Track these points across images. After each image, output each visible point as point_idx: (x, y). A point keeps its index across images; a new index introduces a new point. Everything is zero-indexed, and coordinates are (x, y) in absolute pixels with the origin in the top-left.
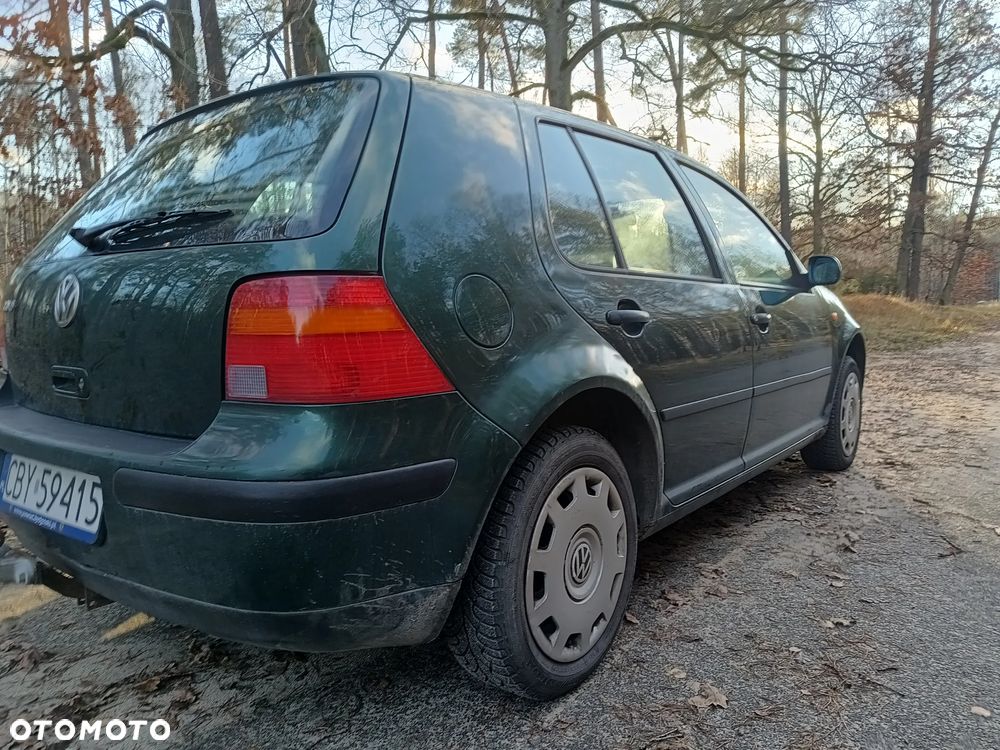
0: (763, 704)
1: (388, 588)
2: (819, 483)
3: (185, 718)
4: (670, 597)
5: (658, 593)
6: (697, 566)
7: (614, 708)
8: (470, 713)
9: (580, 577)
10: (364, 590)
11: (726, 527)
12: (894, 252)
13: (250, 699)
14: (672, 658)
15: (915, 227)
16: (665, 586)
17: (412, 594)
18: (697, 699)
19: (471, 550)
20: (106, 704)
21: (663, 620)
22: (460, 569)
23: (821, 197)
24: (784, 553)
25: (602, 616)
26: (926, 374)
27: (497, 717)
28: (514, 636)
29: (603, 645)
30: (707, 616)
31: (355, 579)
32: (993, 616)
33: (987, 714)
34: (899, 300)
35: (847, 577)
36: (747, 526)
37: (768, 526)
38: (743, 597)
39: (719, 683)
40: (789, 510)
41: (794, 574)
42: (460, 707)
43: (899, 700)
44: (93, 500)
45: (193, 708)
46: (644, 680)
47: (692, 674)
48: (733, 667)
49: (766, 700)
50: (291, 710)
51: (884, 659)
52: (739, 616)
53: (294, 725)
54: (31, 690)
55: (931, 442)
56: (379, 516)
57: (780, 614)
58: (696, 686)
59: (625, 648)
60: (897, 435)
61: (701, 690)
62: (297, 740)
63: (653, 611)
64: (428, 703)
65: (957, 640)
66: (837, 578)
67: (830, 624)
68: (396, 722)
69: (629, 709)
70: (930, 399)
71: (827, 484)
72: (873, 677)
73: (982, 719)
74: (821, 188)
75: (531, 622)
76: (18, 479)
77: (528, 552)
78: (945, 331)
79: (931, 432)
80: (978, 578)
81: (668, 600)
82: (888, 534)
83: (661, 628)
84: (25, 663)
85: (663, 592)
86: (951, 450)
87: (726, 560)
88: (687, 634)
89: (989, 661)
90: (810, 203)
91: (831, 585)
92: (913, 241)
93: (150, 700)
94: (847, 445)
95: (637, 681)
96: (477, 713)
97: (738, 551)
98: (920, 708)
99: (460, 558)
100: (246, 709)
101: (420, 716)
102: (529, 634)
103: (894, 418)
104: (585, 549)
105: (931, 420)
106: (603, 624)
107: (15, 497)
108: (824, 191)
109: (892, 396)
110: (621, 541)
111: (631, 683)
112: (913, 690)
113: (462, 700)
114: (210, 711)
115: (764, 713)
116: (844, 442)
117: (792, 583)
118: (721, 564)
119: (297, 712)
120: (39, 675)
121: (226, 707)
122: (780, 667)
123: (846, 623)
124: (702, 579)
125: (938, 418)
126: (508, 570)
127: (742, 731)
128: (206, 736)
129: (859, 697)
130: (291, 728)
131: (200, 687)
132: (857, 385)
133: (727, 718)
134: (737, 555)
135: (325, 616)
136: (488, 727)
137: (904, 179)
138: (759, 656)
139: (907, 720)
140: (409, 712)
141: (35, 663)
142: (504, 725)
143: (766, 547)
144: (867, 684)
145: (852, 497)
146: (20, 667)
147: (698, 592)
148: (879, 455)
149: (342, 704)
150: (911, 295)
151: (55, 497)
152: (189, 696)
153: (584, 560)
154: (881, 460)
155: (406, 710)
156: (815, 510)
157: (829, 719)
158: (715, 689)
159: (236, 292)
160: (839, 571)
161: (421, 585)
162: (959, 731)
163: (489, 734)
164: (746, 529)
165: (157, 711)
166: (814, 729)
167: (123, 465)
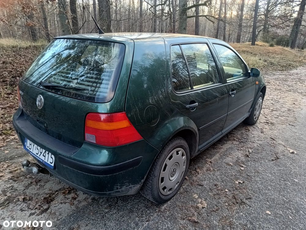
0: (215, 207)
1: (125, 186)
2: (245, 130)
3: (76, 202)
4: (197, 170)
5: (194, 169)
6: (206, 160)
7: (179, 206)
8: (144, 205)
9: (173, 175)
10: (119, 187)
11: (216, 146)
12: (290, 31)
13: (91, 197)
14: (195, 191)
15: (298, 23)
16: (196, 167)
17: (131, 187)
18: (200, 204)
19: (146, 176)
20: (56, 197)
21: (195, 178)
22: (143, 181)
23: (269, 9)
24: (230, 156)
25: (178, 182)
26: (288, 83)
27: (151, 207)
28: (156, 193)
29: (178, 189)
30: (206, 177)
31: (118, 186)
32: (280, 182)
33: (270, 213)
34: (288, 49)
35: (245, 166)
36: (222, 145)
37: (228, 145)
38: (216, 171)
39: (206, 200)
40: (234, 140)
41: (232, 164)
42: (142, 203)
43: (249, 208)
44: (52, 158)
45: (77, 200)
46: (187, 198)
47: (199, 197)
48: (210, 195)
49: (216, 206)
50: (101, 201)
51: (248, 195)
52: (214, 178)
53: (102, 206)
54: (37, 191)
55: (282, 114)
56: (123, 172)
57: (225, 178)
58: (200, 200)
59: (184, 187)
60: (272, 110)
61: (201, 202)
62: (103, 210)
63: (192, 175)
64: (134, 201)
65: (269, 190)
66: (243, 167)
67: (237, 183)
68: (126, 207)
69: (182, 206)
70: (286, 94)
71: (247, 131)
72: (244, 200)
73: (268, 215)
74: (270, 5)
75: (160, 188)
76: (30, 144)
77: (160, 173)
78: (300, 62)
79: (283, 110)
80: (280, 168)
81: (197, 171)
82: (260, 151)
83: (193, 181)
84: (34, 183)
85: (196, 168)
86: (287, 118)
87: (214, 158)
88: (200, 183)
89: (275, 197)
90: (265, 11)
91: (240, 169)
92: (297, 28)
93: (66, 196)
94: (256, 118)
95: (185, 198)
96: (145, 205)
97: (218, 155)
98: (254, 210)
99: (143, 178)
100: (90, 200)
101: (132, 205)
102: (159, 191)
103: (273, 103)
104: (175, 168)
105: (284, 104)
106: (178, 184)
107: (30, 149)
108: (270, 7)
109: (276, 93)
110: (185, 163)
111: (184, 198)
112: (253, 205)
113: (142, 201)
114: (81, 201)
115: (215, 210)
116: (255, 117)
117: (230, 167)
118: (212, 159)
119: (102, 202)
120: (38, 187)
121: (85, 199)
122: (221, 196)
123: (242, 182)
124: (207, 164)
125: (287, 103)
126: (155, 179)
127: (209, 215)
128: (81, 208)
129: (240, 206)
130: (101, 207)
131: (78, 193)
132: (261, 100)
133: (206, 210)
134: (217, 156)
135: (110, 193)
136: (148, 210)
137: (298, 5)
138: (217, 192)
139: (250, 214)
140: (129, 204)
141: (37, 183)
142: (152, 209)
143: (226, 153)
144: (242, 203)
145: (254, 136)
146: (33, 184)
147: (205, 169)
148: (265, 118)
149: (113, 200)
150: (292, 47)
151: (41, 153)
152: (76, 196)
153: (174, 171)
154: (265, 121)
155: (128, 203)
156: (242, 141)
157: (231, 213)
158: (204, 202)
159: (87, 116)
160: (244, 164)
161: (133, 185)
162: (262, 218)
163: (148, 212)
164: (221, 147)
165: (68, 200)
166: (226, 216)
167: (60, 154)
